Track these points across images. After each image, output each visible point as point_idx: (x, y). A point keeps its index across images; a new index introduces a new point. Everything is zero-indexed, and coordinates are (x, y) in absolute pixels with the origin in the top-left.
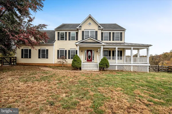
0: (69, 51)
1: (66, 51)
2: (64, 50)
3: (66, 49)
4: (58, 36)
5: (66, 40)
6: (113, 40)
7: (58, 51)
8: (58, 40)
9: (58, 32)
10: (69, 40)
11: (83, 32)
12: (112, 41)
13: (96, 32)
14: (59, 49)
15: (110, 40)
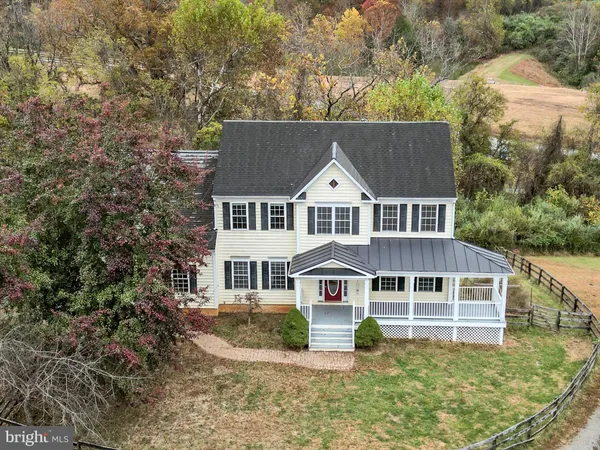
0: (265, 265)
1: (253, 265)
2: (248, 261)
3: (252, 259)
4: (224, 214)
5: (253, 227)
6: (415, 228)
7: (227, 265)
8: (227, 226)
9: (224, 203)
10: (264, 227)
11: (311, 210)
12: (409, 234)
13: (356, 210)
14: (228, 259)
15: (403, 228)
